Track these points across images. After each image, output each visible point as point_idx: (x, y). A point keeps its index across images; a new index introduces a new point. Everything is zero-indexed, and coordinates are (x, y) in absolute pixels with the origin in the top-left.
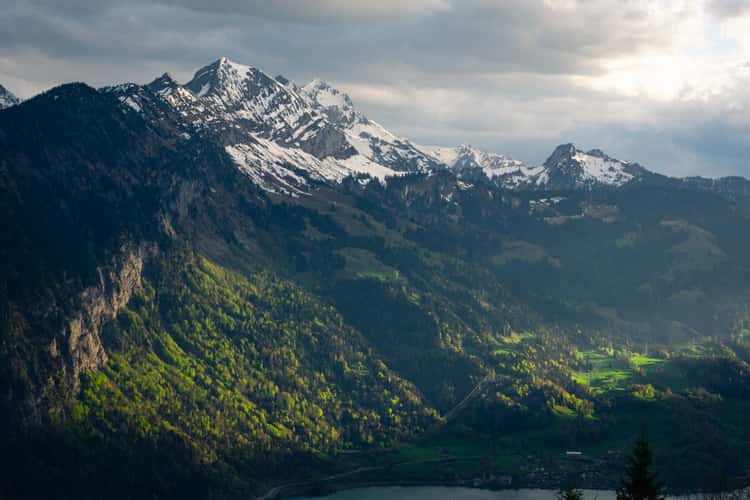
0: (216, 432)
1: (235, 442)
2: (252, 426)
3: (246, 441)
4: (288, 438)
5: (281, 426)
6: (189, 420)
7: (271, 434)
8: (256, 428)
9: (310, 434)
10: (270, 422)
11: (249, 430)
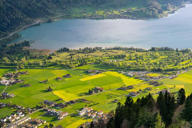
0: (22, 6)
1: (27, 9)
2: (32, 4)
3: (30, 8)
4: (42, 7)
5: (40, 4)
6: (15, 3)
7: (37, 6)
8: (33, 4)
9: (48, 6)
10: (37, 3)
11: (31, 5)
